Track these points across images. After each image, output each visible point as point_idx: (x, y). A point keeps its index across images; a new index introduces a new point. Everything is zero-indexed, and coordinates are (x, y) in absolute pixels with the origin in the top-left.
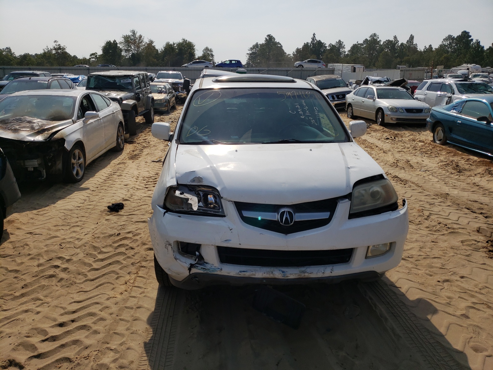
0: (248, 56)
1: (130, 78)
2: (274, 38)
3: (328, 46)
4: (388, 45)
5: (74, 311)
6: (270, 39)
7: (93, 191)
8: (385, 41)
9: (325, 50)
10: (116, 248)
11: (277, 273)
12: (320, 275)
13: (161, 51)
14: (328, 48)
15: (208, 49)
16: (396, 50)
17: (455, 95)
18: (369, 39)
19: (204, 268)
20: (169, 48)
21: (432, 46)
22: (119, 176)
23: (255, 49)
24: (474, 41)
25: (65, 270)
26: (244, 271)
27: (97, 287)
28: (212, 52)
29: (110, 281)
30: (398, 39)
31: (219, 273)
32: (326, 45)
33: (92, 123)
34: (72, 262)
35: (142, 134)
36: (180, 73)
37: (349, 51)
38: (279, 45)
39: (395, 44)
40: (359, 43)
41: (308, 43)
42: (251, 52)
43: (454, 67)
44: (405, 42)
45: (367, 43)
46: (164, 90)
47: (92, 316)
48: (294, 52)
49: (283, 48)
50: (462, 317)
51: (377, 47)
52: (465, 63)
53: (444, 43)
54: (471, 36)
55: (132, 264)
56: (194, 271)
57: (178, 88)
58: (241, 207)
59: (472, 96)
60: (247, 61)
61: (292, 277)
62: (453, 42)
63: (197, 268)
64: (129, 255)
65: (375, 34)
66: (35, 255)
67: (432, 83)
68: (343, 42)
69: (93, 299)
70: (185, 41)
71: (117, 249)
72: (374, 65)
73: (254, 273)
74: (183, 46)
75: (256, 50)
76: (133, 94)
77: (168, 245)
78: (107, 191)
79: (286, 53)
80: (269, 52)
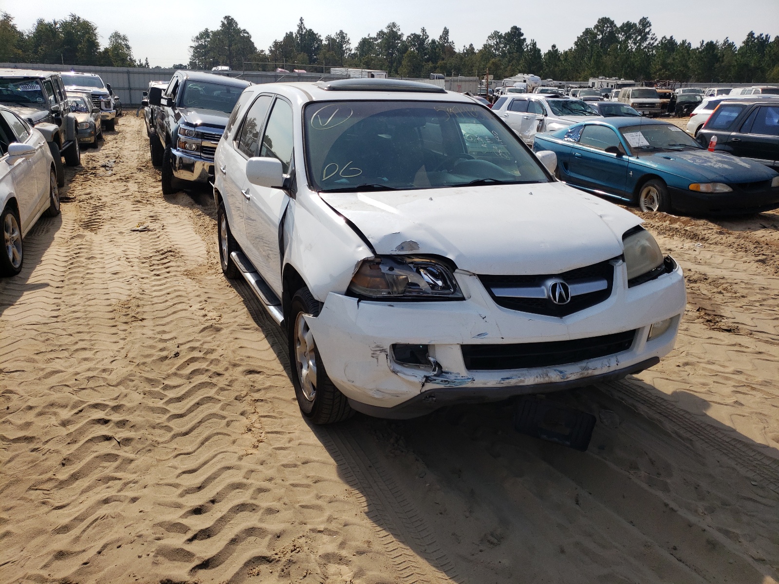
0: (192, 50)
1: (37, 83)
2: (236, 23)
3: (324, 39)
4: (414, 41)
5: (199, 486)
6: (229, 24)
7: (57, 287)
8: (409, 35)
9: (320, 46)
10: (189, 377)
11: (553, 375)
12: (605, 370)
13: (28, 36)
14: (324, 42)
15: (119, 36)
16: (426, 49)
17: (548, 118)
18: (386, 31)
19: (445, 381)
20: (45, 31)
21: (474, 46)
22: (89, 259)
23: (204, 39)
24: (528, 42)
25: (122, 424)
26: (508, 378)
27: (203, 444)
28: (126, 40)
29: (219, 431)
30: (428, 34)
31: (469, 385)
32: (321, 38)
33: (20, 164)
34: (124, 408)
35: (74, 184)
36: (97, 76)
37: (357, 49)
38: (246, 35)
39: (424, 41)
40: (371, 36)
41: (291, 33)
42: (197, 44)
43: (506, 77)
44: (437, 39)
45: (383, 37)
46: (83, 106)
47: (238, 488)
48: (270, 47)
49: (252, 39)
50: (736, 405)
51: (398, 43)
52: (520, 72)
53: (490, 42)
54: (522, 35)
55: (236, 399)
56: (429, 386)
57: (100, 104)
58: (489, 282)
59: (589, 119)
60: (191, 59)
61: (573, 377)
62: (500, 42)
63: (434, 381)
64: (221, 385)
65: (393, 23)
66: (44, 407)
67: (514, 100)
68: (346, 34)
69: (211, 463)
70: (75, 19)
71: (191, 378)
72: (397, 72)
73: (522, 379)
74: (73, 28)
75: (205, 41)
76: (47, 112)
77: (378, 353)
78: (86, 285)
79: (256, 49)
80: (230, 46)
